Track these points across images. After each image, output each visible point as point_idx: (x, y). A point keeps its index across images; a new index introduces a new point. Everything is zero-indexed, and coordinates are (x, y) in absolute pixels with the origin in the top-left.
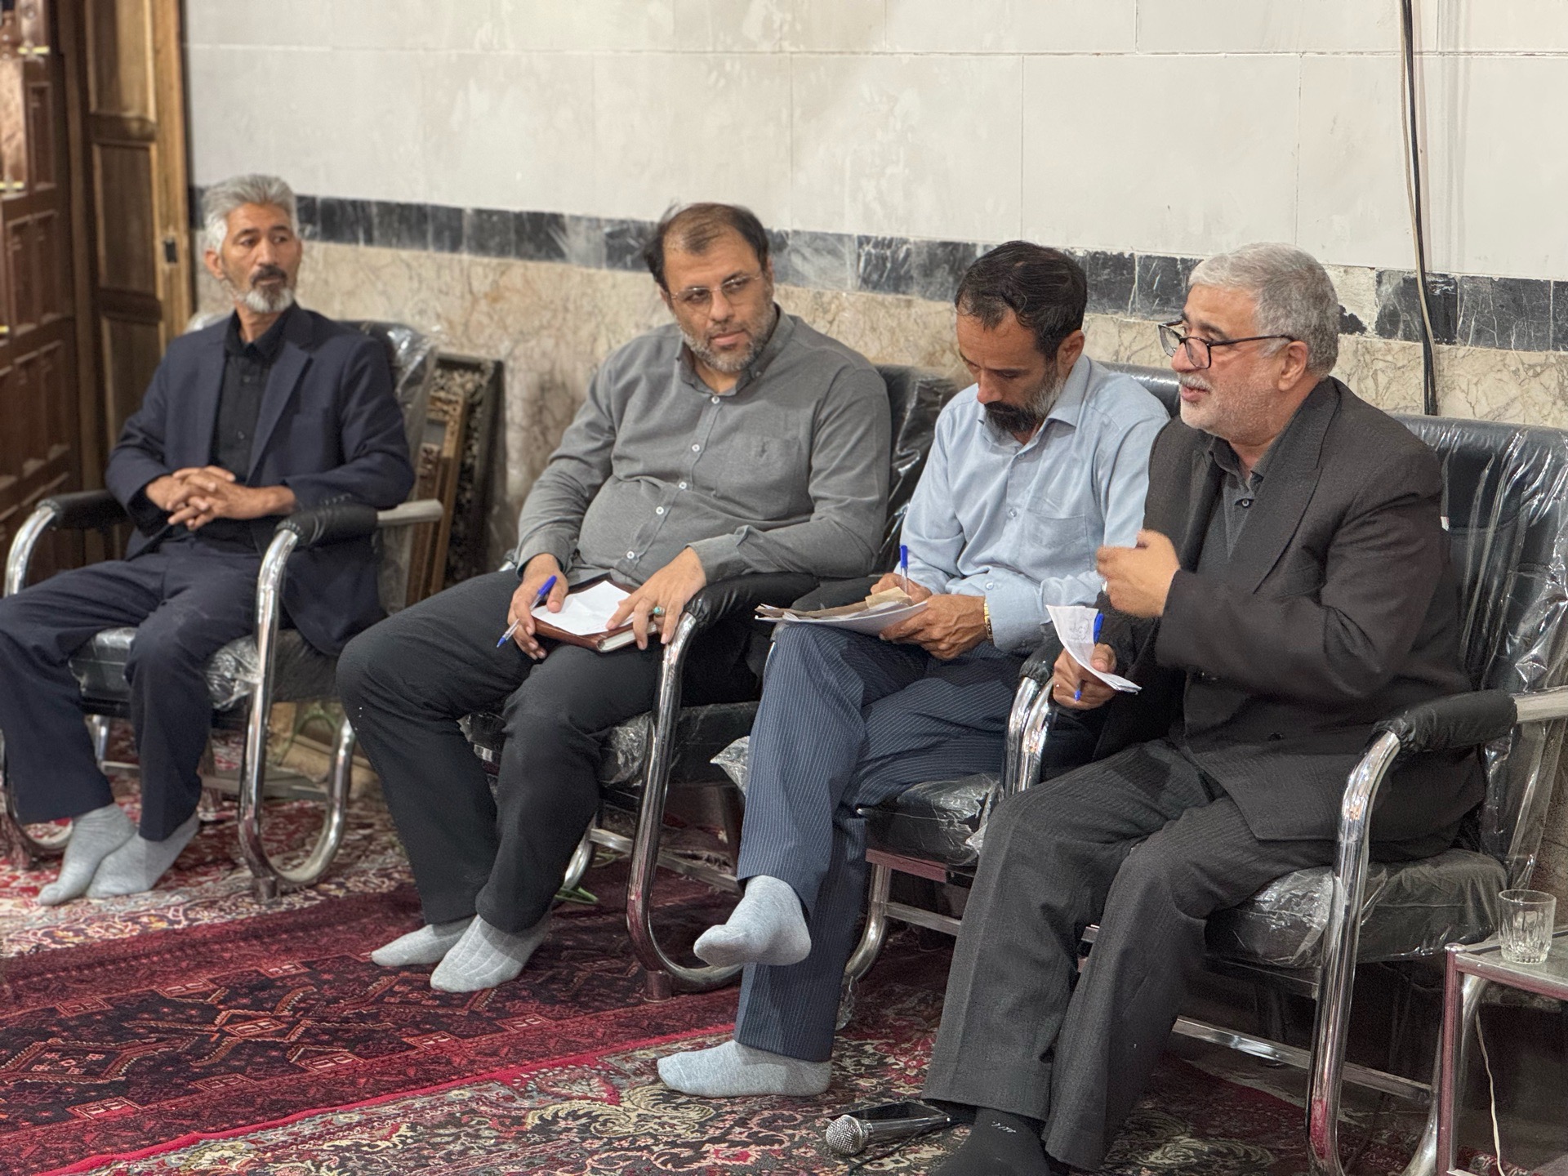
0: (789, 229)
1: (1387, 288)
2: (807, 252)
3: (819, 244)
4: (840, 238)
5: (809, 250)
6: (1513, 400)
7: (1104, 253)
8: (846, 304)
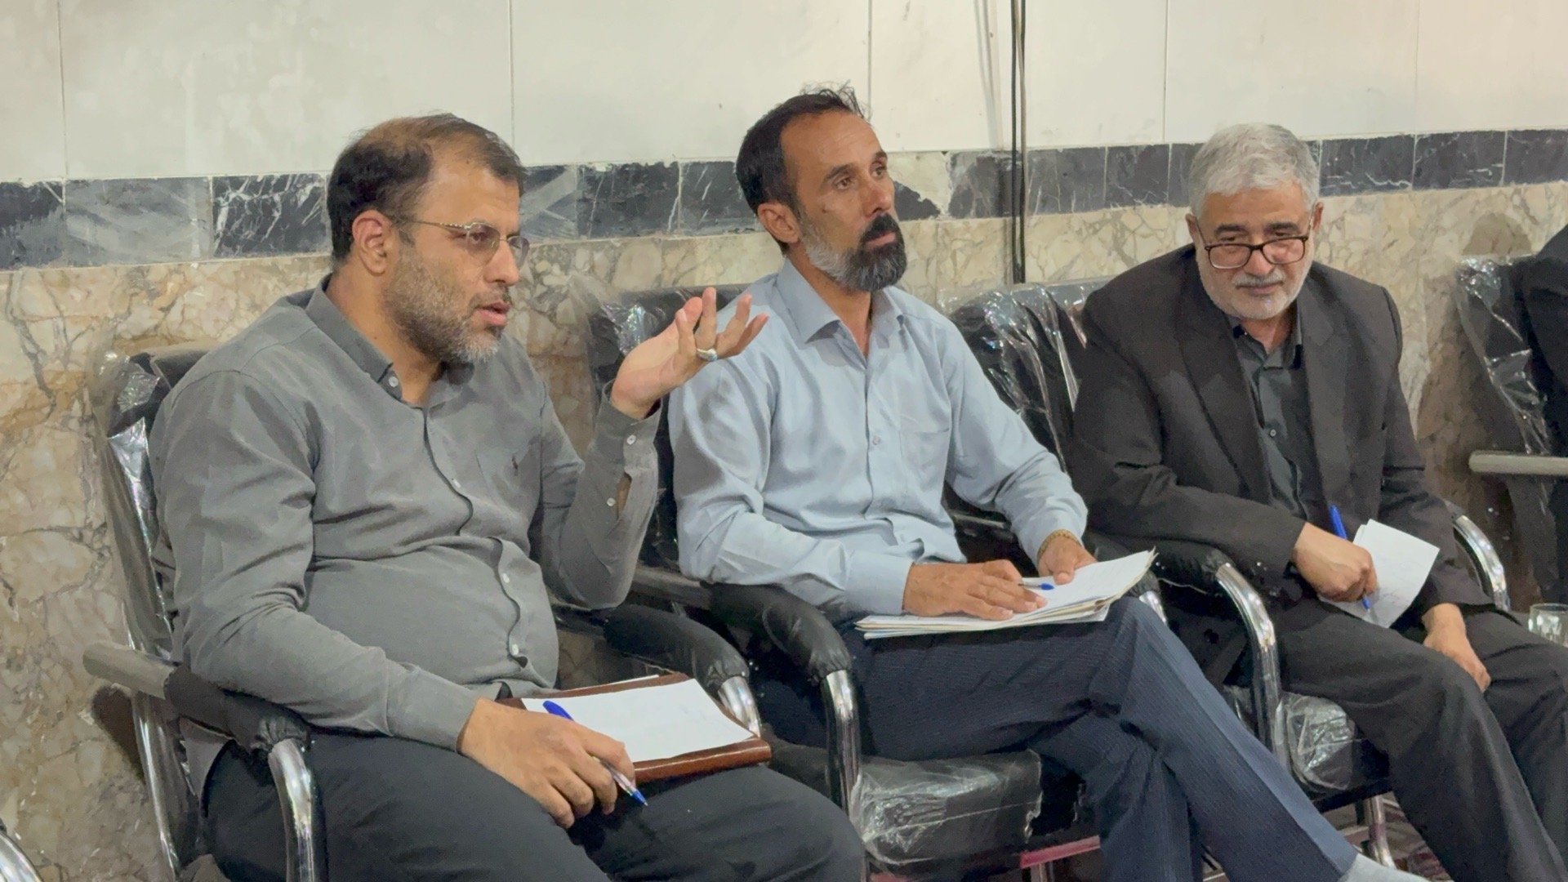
0: (61, 179)
1: (961, 170)
2: (104, 212)
3: (131, 197)
4: (177, 184)
5: (108, 208)
6: (1078, 256)
7: (637, 166)
8: (199, 279)
